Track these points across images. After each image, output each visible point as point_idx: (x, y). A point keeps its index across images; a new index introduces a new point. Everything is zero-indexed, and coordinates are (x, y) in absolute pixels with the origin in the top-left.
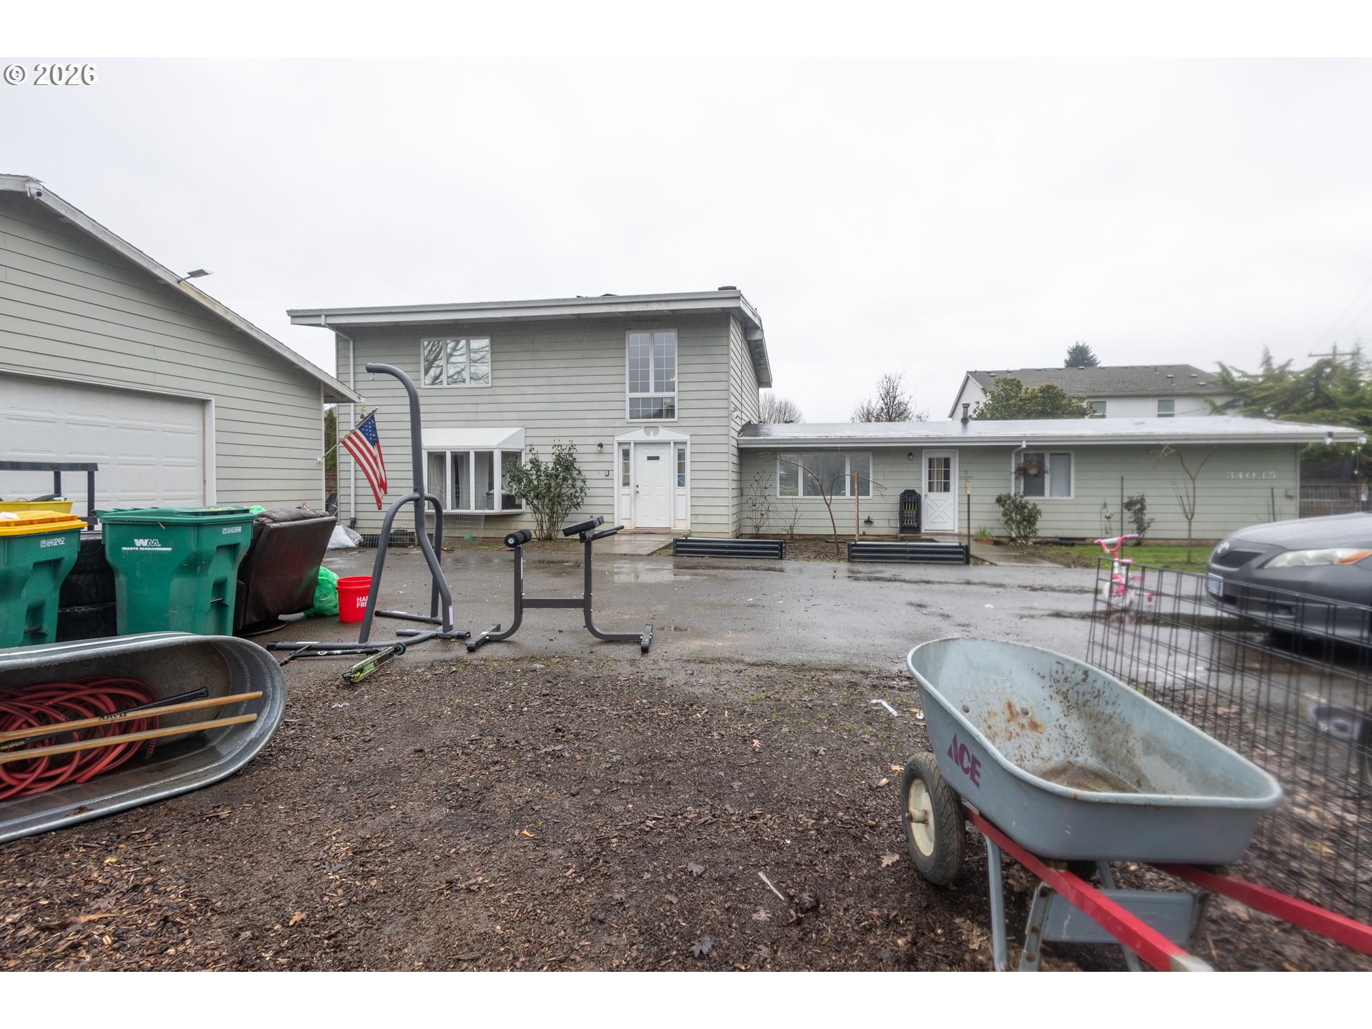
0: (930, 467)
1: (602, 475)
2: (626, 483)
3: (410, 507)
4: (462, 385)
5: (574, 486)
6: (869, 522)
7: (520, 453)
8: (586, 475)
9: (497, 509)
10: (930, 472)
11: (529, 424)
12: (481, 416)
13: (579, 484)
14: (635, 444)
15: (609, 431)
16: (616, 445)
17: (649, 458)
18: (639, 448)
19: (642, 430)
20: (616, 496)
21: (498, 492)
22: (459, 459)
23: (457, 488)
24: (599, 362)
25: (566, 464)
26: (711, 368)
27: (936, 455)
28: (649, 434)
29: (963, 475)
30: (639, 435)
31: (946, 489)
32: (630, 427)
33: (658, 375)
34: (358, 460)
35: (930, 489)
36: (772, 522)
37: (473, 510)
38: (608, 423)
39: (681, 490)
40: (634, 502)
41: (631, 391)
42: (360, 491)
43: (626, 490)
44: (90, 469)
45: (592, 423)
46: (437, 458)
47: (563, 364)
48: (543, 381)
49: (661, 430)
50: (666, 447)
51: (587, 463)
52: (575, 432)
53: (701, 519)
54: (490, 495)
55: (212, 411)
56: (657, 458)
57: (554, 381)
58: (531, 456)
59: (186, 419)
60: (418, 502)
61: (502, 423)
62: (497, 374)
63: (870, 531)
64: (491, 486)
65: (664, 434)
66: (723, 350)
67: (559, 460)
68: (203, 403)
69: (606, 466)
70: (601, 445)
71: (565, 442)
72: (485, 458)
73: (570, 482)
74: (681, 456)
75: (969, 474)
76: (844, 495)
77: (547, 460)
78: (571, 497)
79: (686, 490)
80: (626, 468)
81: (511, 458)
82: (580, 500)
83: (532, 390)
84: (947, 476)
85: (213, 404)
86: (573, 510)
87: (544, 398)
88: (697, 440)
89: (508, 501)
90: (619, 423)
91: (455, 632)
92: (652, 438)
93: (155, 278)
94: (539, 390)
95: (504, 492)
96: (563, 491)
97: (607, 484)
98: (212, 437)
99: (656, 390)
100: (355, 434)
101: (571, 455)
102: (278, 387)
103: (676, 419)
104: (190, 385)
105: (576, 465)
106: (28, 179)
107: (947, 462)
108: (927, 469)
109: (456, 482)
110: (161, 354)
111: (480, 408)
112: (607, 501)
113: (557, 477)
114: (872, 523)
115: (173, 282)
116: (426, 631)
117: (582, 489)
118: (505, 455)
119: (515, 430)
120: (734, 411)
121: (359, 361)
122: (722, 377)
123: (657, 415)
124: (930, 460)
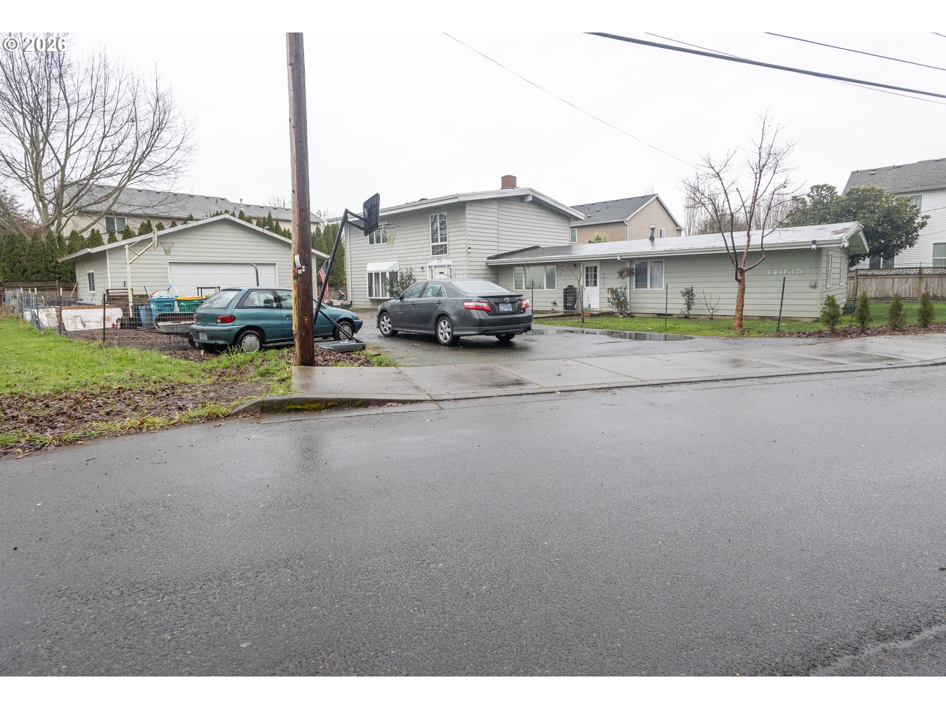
0: (587, 272)
4: (380, 244)
6: (555, 304)
7: (397, 272)
9: (388, 297)
10: (587, 275)
11: (400, 259)
12: (386, 257)
14: (435, 267)
15: (425, 261)
16: (428, 267)
17: (440, 273)
18: (436, 269)
19: (437, 260)
22: (377, 275)
25: (409, 277)
26: (460, 229)
27: (589, 265)
28: (439, 262)
29: (603, 276)
30: (435, 263)
31: (595, 285)
32: (433, 259)
33: (441, 234)
35: (587, 285)
37: (381, 297)
38: (425, 257)
41: (432, 242)
42: (353, 290)
45: (420, 258)
46: (371, 275)
47: (410, 232)
48: (404, 240)
49: (443, 260)
50: (445, 268)
51: (418, 276)
52: (413, 262)
55: (276, 266)
56: (443, 273)
57: (408, 239)
58: (401, 273)
61: (389, 259)
63: (555, 308)
65: (444, 262)
66: (463, 220)
68: (275, 264)
69: (425, 278)
70: (423, 268)
71: (408, 267)
72: (384, 275)
74: (451, 271)
75: (605, 276)
76: (543, 288)
77: (405, 275)
80: (432, 278)
83: (401, 244)
84: (595, 276)
85: (277, 264)
87: (404, 247)
88: (455, 264)
90: (429, 257)
92: (440, 264)
93: (257, 231)
94: (403, 244)
99: (441, 241)
101: (411, 272)
103: (447, 254)
104: (270, 260)
105: (413, 277)
107: (595, 268)
108: (585, 273)
110: (262, 252)
111: (386, 253)
115: (262, 231)
118: (390, 273)
119: (396, 262)
120: (469, 248)
121: (351, 236)
122: (464, 233)
123: (441, 252)
124: (587, 268)
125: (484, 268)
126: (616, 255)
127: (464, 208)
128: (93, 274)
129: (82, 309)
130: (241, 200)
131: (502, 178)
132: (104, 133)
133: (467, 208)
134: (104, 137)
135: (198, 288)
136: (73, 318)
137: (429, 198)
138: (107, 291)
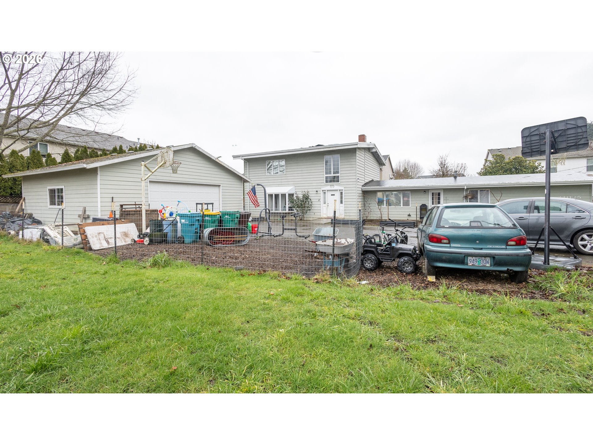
0: (433, 196)
1: (317, 200)
2: (325, 203)
3: (264, 211)
4: (277, 174)
5: (309, 204)
6: (409, 215)
7: (294, 194)
8: (312, 200)
9: (287, 211)
10: (433, 198)
11: (296, 185)
12: (283, 183)
13: (310, 203)
14: (327, 191)
15: (319, 187)
16: (321, 191)
17: (332, 195)
18: (328, 192)
19: (329, 186)
20: (321, 207)
21: (287, 206)
22: (277, 196)
23: (276, 205)
24: (316, 166)
25: (306, 198)
26: (350, 166)
28: (331, 188)
29: (445, 198)
30: (328, 188)
31: (439, 203)
32: (326, 185)
33: (334, 169)
34: (249, 197)
35: (432, 204)
36: (371, 215)
37: (280, 211)
38: (319, 184)
39: (341, 205)
40: (327, 209)
41: (326, 174)
42: (250, 206)
43: (325, 205)
44: (212, 204)
45: (314, 184)
46: (271, 196)
47: (306, 166)
48: (300, 172)
50: (337, 191)
51: (313, 197)
52: (308, 187)
53: (347, 214)
54: (285, 207)
55: (221, 187)
56: (334, 195)
57: (304, 172)
58: (296, 195)
59: (216, 189)
60: (266, 210)
61: (288, 185)
62: (287, 170)
63: (410, 219)
64: (285, 205)
65: (336, 187)
66: (354, 160)
67: (304, 196)
68: (219, 186)
69: (319, 198)
70: (317, 191)
71: (306, 190)
72: (284, 196)
73: (307, 203)
74: (341, 193)
75: (447, 198)
76: (400, 206)
77: (301, 196)
78: (308, 207)
79: (343, 205)
80: (325, 198)
81: (291, 195)
82: (310, 208)
83: (297, 175)
84: (439, 199)
85: (221, 186)
86: (308, 211)
87: (300, 177)
88: (346, 189)
89: (291, 208)
90: (322, 184)
91: (272, 234)
92: (332, 189)
93: (211, 158)
94: (299, 175)
95: (289, 206)
96: (306, 205)
97: (319, 203)
98: (221, 194)
99: (334, 173)
100: (250, 191)
101: (308, 194)
102: (234, 180)
103: (339, 183)
104: (217, 182)
105: (309, 197)
106: (193, 144)
107: (439, 194)
108: (431, 197)
109: (276, 203)
110: (212, 176)
111: (283, 181)
112: (319, 208)
113: (303, 201)
114: (410, 216)
115: (215, 159)
116: (267, 234)
117: (311, 205)
118: (290, 195)
119: (292, 187)
120: (358, 179)
121: (250, 168)
122: (354, 169)
123: (334, 181)
124: (433, 193)
125: (361, 192)
126: (464, 186)
127: (356, 152)
128: (62, 189)
129: (103, 225)
130: (139, 139)
131: (359, 136)
132: (62, 65)
133: (358, 152)
134: (62, 69)
135: (197, 204)
136: (97, 235)
137: (325, 145)
138: (122, 206)
